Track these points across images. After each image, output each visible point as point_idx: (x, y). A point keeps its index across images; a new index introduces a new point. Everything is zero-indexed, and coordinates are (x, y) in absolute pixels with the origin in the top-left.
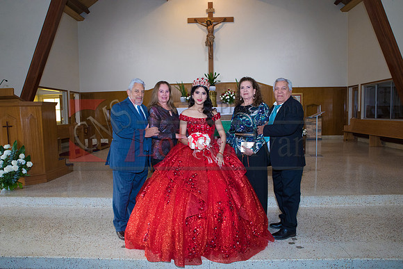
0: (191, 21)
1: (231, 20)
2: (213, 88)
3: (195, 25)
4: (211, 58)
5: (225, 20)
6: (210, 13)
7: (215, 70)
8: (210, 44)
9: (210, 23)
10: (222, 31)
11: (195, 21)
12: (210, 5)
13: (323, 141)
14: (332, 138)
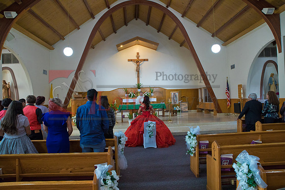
0: (129, 60)
1: (147, 60)
2: (139, 90)
3: (131, 62)
4: (138, 77)
5: (144, 60)
6: (138, 57)
7: (141, 82)
8: (138, 71)
9: (138, 61)
10: (143, 65)
11: (131, 60)
12: (138, 53)
13: (189, 113)
14: (193, 111)
